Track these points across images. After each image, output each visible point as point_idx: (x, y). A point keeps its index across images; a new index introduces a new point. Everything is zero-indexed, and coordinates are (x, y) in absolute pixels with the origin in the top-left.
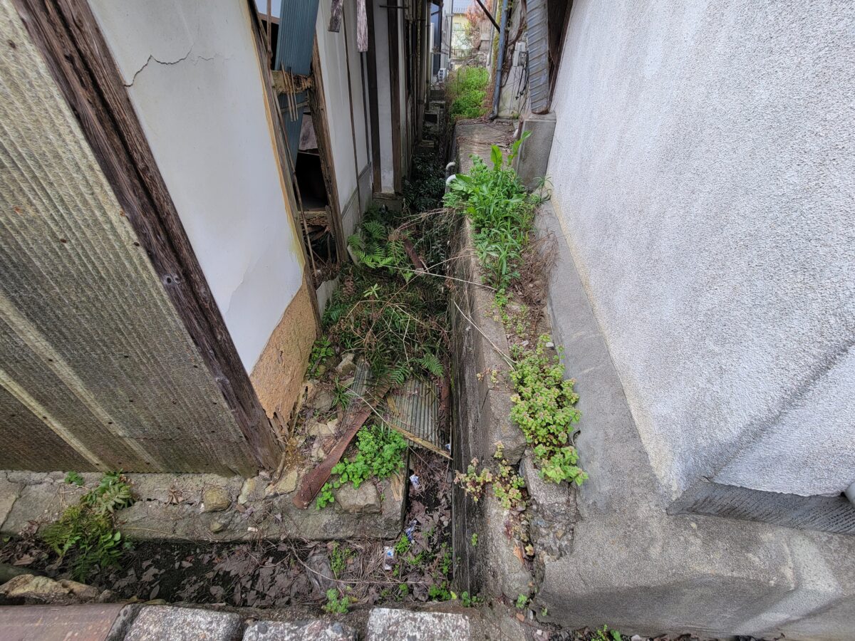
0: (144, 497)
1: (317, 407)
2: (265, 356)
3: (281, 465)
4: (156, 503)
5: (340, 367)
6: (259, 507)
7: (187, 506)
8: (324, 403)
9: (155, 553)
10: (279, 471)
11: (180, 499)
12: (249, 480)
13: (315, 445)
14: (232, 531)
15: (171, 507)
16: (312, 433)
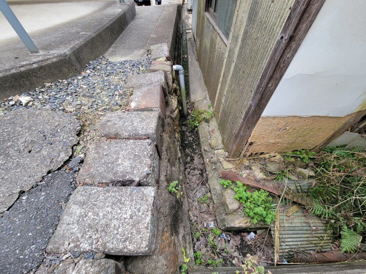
0: (209, 124)
1: (268, 165)
2: (277, 120)
3: (233, 159)
4: (208, 128)
5: (300, 170)
6: (215, 159)
7: (210, 136)
8: (272, 168)
9: (196, 137)
10: (230, 159)
11: (211, 134)
12: (223, 150)
13: (247, 171)
14: (206, 154)
15: (208, 132)
16: (253, 167)
